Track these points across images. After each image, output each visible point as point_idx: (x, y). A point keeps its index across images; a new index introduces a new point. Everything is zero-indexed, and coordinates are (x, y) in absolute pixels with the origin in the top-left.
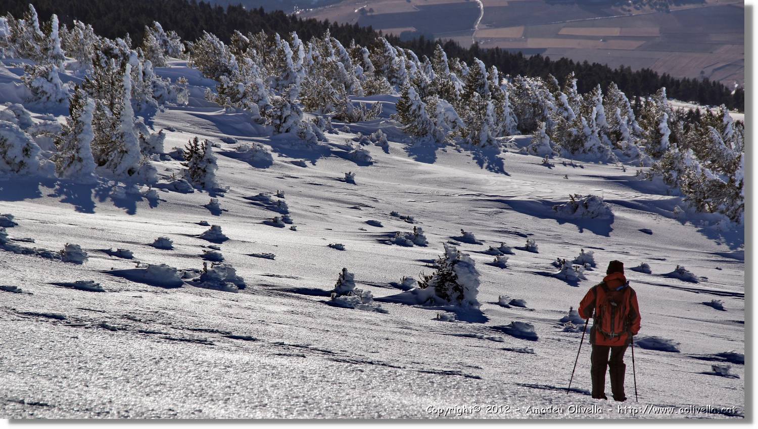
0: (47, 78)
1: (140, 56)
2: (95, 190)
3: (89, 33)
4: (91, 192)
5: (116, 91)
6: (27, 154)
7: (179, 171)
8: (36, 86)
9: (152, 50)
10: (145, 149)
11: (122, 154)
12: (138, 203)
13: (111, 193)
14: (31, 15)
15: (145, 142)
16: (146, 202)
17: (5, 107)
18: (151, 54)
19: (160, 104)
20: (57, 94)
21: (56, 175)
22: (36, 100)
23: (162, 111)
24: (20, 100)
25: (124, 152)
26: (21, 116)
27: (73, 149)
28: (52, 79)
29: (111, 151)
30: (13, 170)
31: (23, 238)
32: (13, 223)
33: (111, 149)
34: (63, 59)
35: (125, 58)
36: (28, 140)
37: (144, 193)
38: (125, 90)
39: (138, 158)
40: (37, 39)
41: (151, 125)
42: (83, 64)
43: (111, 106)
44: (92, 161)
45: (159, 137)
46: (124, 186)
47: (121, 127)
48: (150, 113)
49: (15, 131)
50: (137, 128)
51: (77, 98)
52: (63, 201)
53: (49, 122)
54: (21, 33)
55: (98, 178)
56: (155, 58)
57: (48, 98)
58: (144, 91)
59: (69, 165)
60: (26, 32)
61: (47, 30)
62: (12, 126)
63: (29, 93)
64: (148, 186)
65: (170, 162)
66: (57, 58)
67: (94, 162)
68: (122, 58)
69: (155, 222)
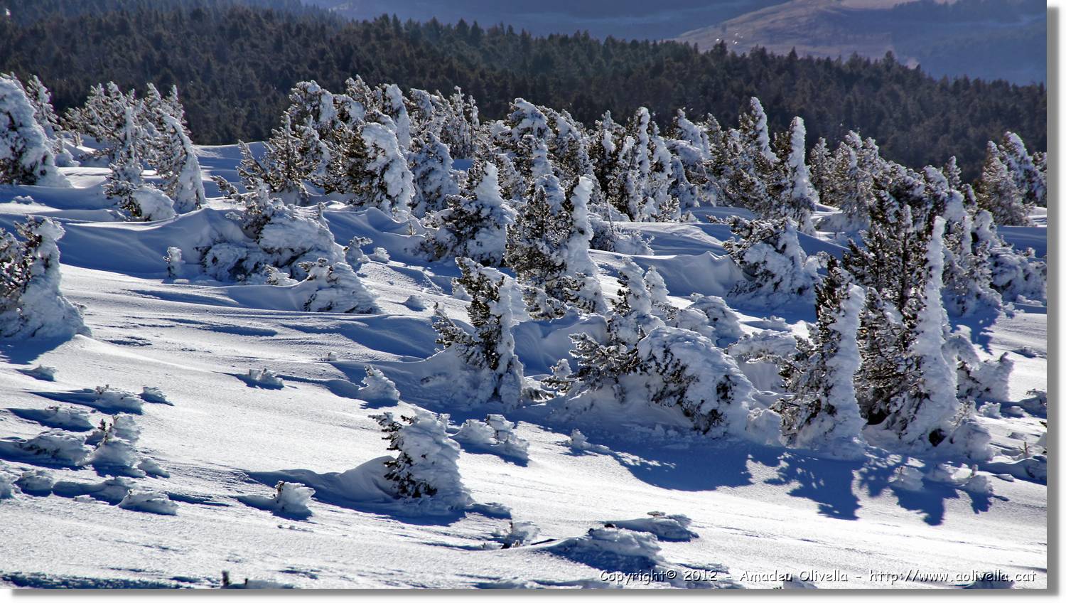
0: (774, 245)
1: (968, 201)
2: (862, 473)
3: (869, 157)
4: (852, 478)
5: (912, 271)
6: (725, 397)
7: (1037, 439)
8: (753, 261)
9: (998, 191)
10: (969, 392)
11: (918, 399)
12: (948, 502)
13: (892, 479)
14: (753, 119)
15: (969, 378)
16: (964, 500)
17: (689, 303)
18: (996, 198)
19: (1005, 300)
20: (793, 278)
21: (783, 441)
22: (751, 290)
23: (1010, 315)
24: (721, 288)
25: (922, 397)
26: (720, 320)
27: (818, 388)
28: (784, 247)
29: (896, 393)
30: (696, 429)
31: (705, 564)
32: (689, 533)
33: (896, 389)
34: (812, 209)
35: (936, 206)
36: (728, 367)
37: (960, 481)
38: (930, 269)
39: (952, 409)
40: (763, 167)
41: (985, 342)
42: (854, 218)
43: (901, 301)
44: (855, 412)
45: (999, 368)
46: (920, 465)
47: (918, 346)
48: (984, 319)
49: (703, 349)
50: (953, 347)
51: (832, 285)
52: (795, 493)
53: (775, 333)
54: (733, 156)
55: (867, 449)
56: (1003, 207)
57: (776, 285)
58: (972, 272)
59: (808, 421)
60: (742, 153)
61: (783, 149)
62: (696, 340)
63: (739, 275)
64: (970, 467)
65: (1022, 419)
66: (800, 205)
67: (859, 415)
68: (930, 206)
69: (981, 540)
